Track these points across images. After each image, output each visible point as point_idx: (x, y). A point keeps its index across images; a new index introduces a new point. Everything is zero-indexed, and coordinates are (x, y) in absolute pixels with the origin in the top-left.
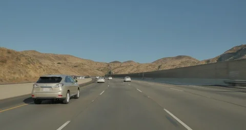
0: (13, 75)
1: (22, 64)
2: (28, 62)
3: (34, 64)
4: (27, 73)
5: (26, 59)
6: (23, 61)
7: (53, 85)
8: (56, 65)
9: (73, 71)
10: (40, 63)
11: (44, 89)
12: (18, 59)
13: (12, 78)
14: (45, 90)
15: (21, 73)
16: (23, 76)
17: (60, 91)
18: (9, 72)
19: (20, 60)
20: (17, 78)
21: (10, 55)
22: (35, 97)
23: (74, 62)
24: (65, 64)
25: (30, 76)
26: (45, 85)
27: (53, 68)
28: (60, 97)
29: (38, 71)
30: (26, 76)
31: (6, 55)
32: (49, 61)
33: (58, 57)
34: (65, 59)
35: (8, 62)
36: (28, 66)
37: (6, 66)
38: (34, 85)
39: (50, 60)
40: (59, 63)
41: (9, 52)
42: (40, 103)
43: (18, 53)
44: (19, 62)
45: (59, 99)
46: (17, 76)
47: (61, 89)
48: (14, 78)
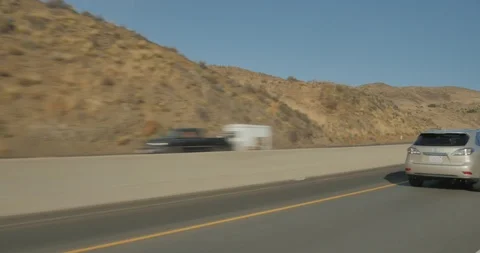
0: (348, 130)
1: (362, 109)
2: (372, 105)
3: (383, 108)
4: (372, 126)
5: (369, 100)
6: (364, 104)
7: (451, 150)
8: (426, 109)
9: (465, 122)
10: (396, 107)
11: (431, 157)
12: (355, 101)
13: (346, 136)
14: (432, 159)
15: (361, 126)
16: (365, 133)
17: (465, 164)
18: (341, 125)
19: (358, 102)
20: (356, 135)
21: (341, 95)
22: (412, 172)
23: (468, 102)
24: (445, 107)
25: (378, 132)
26: (432, 149)
27: (420, 116)
28: (467, 176)
29: (393, 122)
30: (370, 133)
31: (335, 95)
32: (412, 103)
33: (429, 94)
34: (446, 97)
35: (338, 107)
36: (374, 113)
37: (336, 114)
38: (409, 149)
39: (413, 99)
40: (433, 106)
41: (339, 89)
42: (420, 185)
43: (355, 90)
44: (357, 106)
45: (463, 180)
46: (354, 132)
47: (467, 159)
48: (350, 134)
